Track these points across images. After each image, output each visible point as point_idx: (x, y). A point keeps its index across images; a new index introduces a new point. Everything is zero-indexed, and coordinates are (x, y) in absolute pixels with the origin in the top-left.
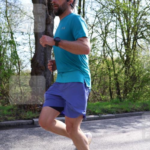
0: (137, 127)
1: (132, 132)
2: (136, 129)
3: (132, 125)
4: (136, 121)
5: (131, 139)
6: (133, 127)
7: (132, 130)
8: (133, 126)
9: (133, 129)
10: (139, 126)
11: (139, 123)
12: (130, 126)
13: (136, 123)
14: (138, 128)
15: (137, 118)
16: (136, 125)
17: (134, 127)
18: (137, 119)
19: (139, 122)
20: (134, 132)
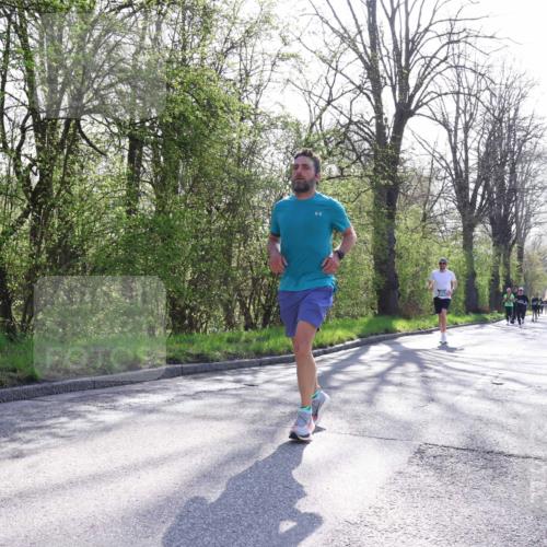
0: (68, 434)
1: (44, 455)
2: (61, 441)
3: (47, 427)
4: (65, 413)
5: (41, 480)
6: (50, 434)
7: (47, 447)
8: (53, 430)
9: (53, 441)
10: (74, 430)
11: (75, 418)
12: (42, 432)
13: (63, 419)
14: (69, 437)
15: (71, 400)
16: (61, 428)
17: (54, 435)
18: (68, 405)
19: (74, 415)
20: (54, 453)
